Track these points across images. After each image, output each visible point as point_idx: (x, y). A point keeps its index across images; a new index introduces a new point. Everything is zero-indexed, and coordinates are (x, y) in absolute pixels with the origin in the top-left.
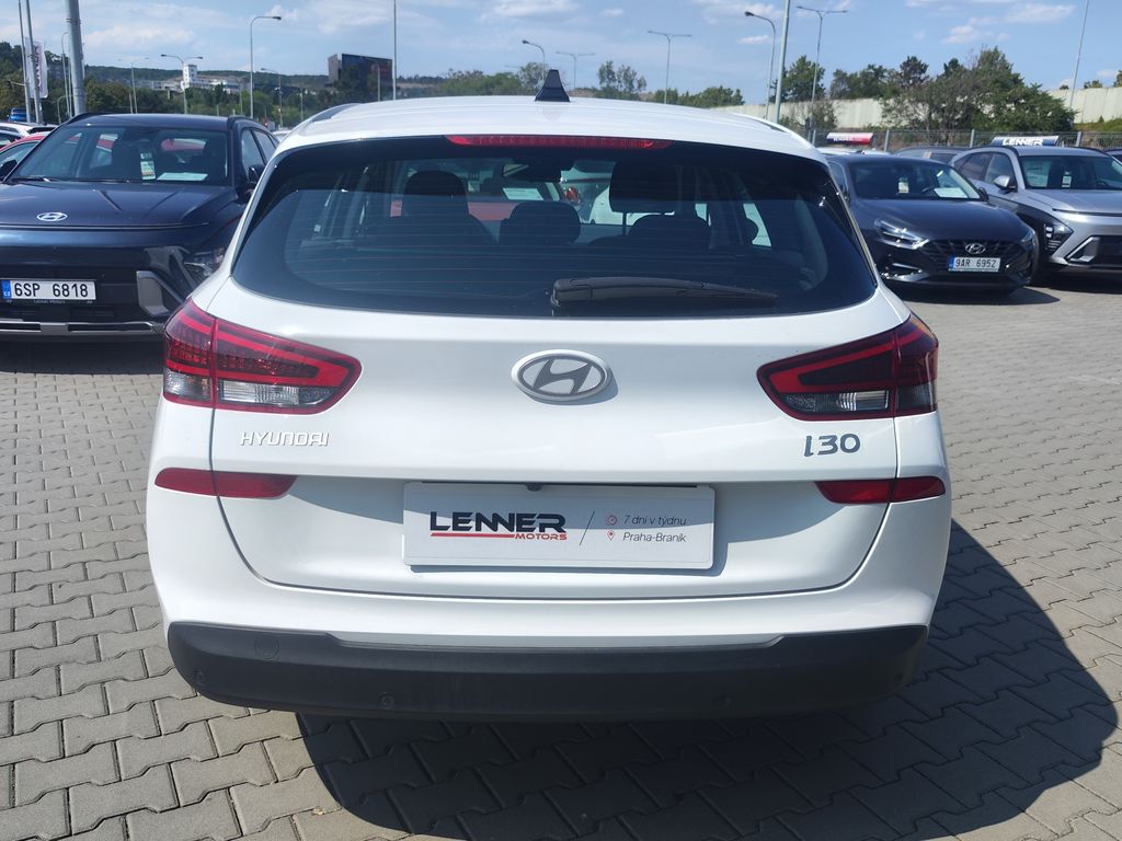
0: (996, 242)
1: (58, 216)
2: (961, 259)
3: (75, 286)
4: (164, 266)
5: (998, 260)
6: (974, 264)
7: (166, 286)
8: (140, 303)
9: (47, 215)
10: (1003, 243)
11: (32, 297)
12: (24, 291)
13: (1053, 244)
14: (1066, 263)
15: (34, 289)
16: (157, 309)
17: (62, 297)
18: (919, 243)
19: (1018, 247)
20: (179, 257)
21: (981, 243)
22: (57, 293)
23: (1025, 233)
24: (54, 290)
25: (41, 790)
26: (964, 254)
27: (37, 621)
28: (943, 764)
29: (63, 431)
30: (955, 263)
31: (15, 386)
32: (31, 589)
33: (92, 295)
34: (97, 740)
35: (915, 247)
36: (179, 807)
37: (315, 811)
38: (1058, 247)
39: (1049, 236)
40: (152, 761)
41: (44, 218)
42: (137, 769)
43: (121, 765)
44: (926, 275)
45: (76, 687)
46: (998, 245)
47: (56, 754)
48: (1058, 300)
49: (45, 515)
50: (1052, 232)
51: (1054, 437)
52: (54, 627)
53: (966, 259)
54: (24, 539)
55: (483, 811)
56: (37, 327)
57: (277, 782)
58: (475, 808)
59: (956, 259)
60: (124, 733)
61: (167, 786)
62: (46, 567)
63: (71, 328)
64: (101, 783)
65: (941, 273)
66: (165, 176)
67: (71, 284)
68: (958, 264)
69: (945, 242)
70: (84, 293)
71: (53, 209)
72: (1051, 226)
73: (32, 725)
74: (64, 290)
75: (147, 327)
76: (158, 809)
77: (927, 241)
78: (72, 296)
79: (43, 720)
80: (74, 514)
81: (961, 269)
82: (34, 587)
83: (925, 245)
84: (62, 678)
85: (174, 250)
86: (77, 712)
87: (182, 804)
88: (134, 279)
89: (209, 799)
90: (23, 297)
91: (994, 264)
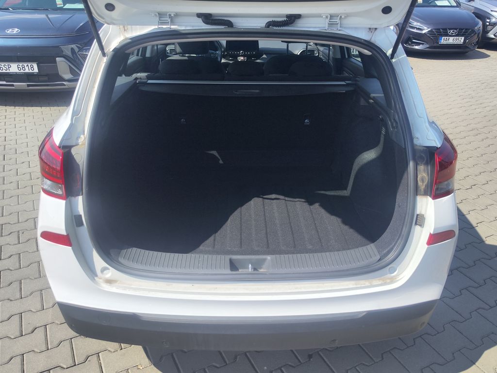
0: (463, 29)
1: (16, 31)
2: (446, 38)
3: (27, 65)
4: (69, 53)
5: (463, 38)
6: (451, 40)
7: (70, 65)
8: (60, 74)
9: (10, 30)
10: (466, 29)
11: (8, 71)
12: (4, 68)
13: (489, 28)
14: (494, 37)
15: (9, 68)
16: (68, 76)
17: (22, 71)
18: (426, 30)
19: (473, 31)
20: (77, 50)
21: (456, 29)
22: (19, 69)
23: (477, 24)
24: (18, 68)
25: (11, 356)
26: (447, 35)
27: (11, 254)
28: (435, 335)
29: (27, 140)
30: (442, 40)
31: (5, 114)
32: (9, 235)
33: (36, 70)
34: (38, 325)
35: (424, 32)
36: (75, 365)
37: (139, 367)
38: (491, 29)
39: (488, 24)
40: (63, 338)
41: (9, 31)
42: (56, 343)
43: (49, 340)
44: (428, 46)
45: (29, 293)
46: (464, 30)
47: (18, 334)
48: (489, 56)
49: (17, 190)
50: (489, 22)
51: (487, 138)
52: (20, 258)
53: (448, 38)
54: (7, 205)
55: (218, 366)
56: (13, 85)
57: (122, 349)
58: (214, 364)
59: (443, 38)
60: (50, 321)
61: (70, 353)
62: (17, 221)
63: (28, 86)
64: (39, 351)
65: (435, 45)
66: (68, 6)
67: (25, 65)
68: (444, 41)
69: (439, 29)
70: (32, 69)
71: (13, 27)
72: (489, 19)
73: (8, 316)
74: (23, 68)
75: (64, 85)
76: (65, 367)
77: (430, 29)
78: (27, 71)
79: (13, 313)
80: (31, 189)
81: (445, 43)
82: (11, 233)
83: (429, 31)
84: (22, 289)
85: (74, 46)
86: (28, 309)
87: (76, 364)
88: (55, 62)
89: (89, 361)
90: (4, 71)
91: (461, 40)
